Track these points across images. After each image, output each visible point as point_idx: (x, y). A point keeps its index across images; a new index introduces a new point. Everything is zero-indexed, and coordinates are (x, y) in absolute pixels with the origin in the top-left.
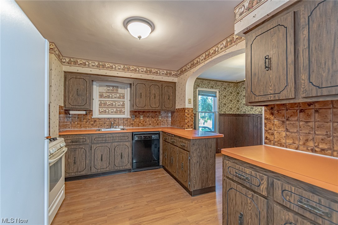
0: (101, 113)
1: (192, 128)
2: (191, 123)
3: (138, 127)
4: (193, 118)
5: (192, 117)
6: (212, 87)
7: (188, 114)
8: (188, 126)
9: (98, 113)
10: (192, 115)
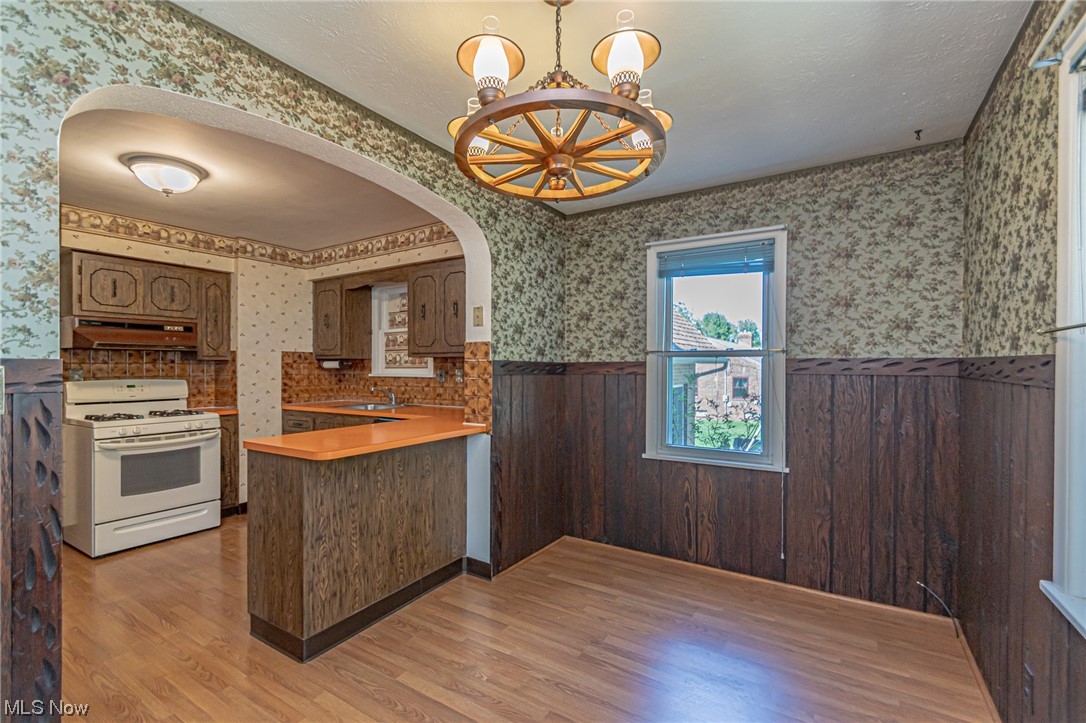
0: (391, 363)
1: (486, 419)
2: (484, 402)
3: (453, 404)
4: (491, 381)
5: (486, 376)
6: (744, 222)
7: (473, 368)
8: (474, 411)
9: (384, 365)
10: (485, 369)
